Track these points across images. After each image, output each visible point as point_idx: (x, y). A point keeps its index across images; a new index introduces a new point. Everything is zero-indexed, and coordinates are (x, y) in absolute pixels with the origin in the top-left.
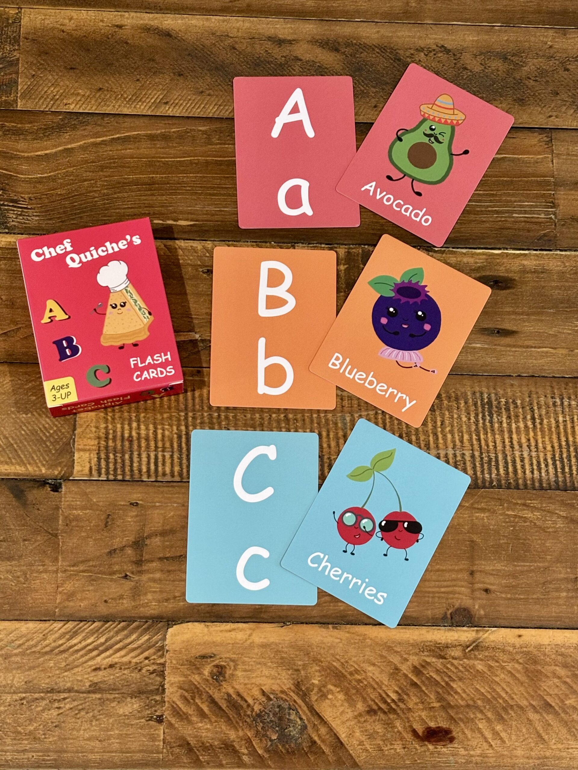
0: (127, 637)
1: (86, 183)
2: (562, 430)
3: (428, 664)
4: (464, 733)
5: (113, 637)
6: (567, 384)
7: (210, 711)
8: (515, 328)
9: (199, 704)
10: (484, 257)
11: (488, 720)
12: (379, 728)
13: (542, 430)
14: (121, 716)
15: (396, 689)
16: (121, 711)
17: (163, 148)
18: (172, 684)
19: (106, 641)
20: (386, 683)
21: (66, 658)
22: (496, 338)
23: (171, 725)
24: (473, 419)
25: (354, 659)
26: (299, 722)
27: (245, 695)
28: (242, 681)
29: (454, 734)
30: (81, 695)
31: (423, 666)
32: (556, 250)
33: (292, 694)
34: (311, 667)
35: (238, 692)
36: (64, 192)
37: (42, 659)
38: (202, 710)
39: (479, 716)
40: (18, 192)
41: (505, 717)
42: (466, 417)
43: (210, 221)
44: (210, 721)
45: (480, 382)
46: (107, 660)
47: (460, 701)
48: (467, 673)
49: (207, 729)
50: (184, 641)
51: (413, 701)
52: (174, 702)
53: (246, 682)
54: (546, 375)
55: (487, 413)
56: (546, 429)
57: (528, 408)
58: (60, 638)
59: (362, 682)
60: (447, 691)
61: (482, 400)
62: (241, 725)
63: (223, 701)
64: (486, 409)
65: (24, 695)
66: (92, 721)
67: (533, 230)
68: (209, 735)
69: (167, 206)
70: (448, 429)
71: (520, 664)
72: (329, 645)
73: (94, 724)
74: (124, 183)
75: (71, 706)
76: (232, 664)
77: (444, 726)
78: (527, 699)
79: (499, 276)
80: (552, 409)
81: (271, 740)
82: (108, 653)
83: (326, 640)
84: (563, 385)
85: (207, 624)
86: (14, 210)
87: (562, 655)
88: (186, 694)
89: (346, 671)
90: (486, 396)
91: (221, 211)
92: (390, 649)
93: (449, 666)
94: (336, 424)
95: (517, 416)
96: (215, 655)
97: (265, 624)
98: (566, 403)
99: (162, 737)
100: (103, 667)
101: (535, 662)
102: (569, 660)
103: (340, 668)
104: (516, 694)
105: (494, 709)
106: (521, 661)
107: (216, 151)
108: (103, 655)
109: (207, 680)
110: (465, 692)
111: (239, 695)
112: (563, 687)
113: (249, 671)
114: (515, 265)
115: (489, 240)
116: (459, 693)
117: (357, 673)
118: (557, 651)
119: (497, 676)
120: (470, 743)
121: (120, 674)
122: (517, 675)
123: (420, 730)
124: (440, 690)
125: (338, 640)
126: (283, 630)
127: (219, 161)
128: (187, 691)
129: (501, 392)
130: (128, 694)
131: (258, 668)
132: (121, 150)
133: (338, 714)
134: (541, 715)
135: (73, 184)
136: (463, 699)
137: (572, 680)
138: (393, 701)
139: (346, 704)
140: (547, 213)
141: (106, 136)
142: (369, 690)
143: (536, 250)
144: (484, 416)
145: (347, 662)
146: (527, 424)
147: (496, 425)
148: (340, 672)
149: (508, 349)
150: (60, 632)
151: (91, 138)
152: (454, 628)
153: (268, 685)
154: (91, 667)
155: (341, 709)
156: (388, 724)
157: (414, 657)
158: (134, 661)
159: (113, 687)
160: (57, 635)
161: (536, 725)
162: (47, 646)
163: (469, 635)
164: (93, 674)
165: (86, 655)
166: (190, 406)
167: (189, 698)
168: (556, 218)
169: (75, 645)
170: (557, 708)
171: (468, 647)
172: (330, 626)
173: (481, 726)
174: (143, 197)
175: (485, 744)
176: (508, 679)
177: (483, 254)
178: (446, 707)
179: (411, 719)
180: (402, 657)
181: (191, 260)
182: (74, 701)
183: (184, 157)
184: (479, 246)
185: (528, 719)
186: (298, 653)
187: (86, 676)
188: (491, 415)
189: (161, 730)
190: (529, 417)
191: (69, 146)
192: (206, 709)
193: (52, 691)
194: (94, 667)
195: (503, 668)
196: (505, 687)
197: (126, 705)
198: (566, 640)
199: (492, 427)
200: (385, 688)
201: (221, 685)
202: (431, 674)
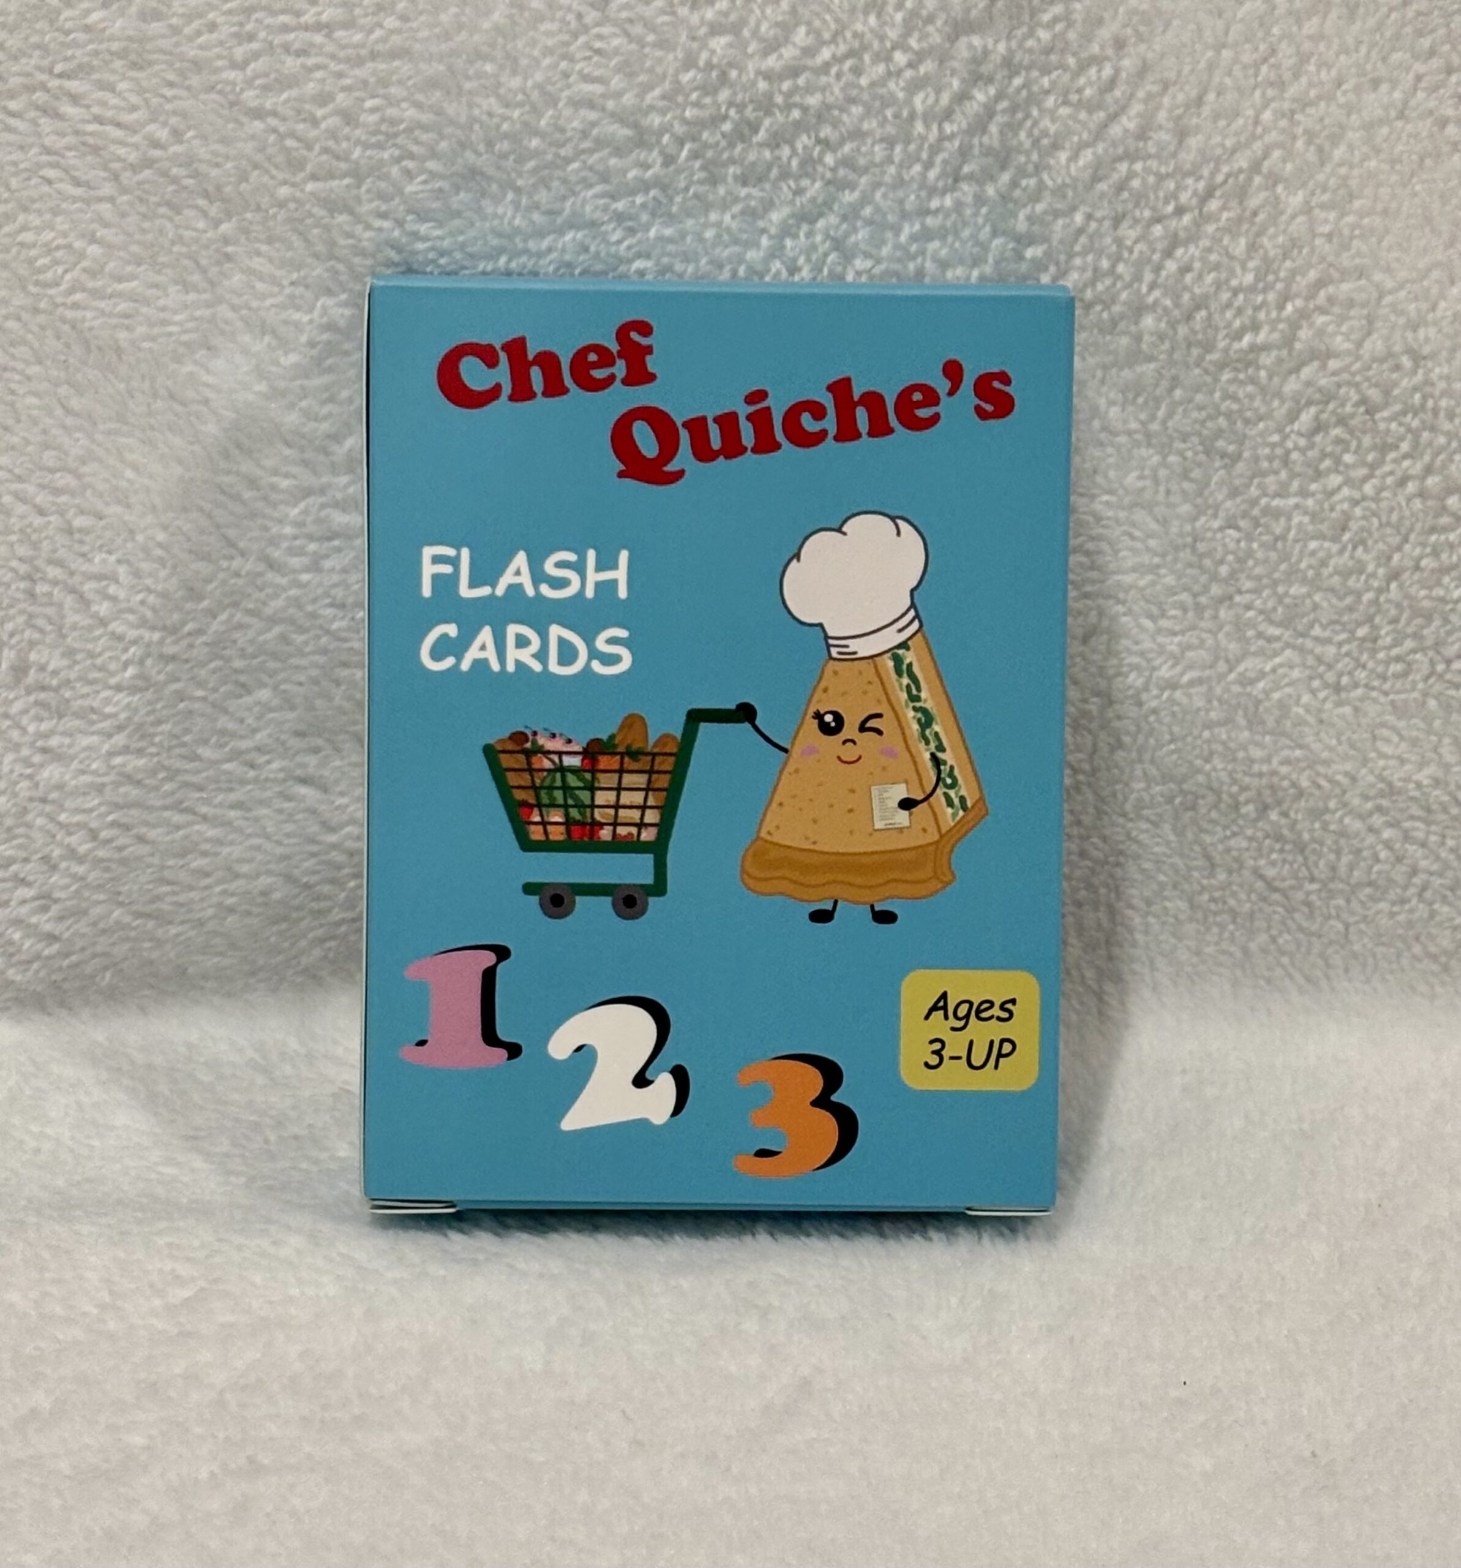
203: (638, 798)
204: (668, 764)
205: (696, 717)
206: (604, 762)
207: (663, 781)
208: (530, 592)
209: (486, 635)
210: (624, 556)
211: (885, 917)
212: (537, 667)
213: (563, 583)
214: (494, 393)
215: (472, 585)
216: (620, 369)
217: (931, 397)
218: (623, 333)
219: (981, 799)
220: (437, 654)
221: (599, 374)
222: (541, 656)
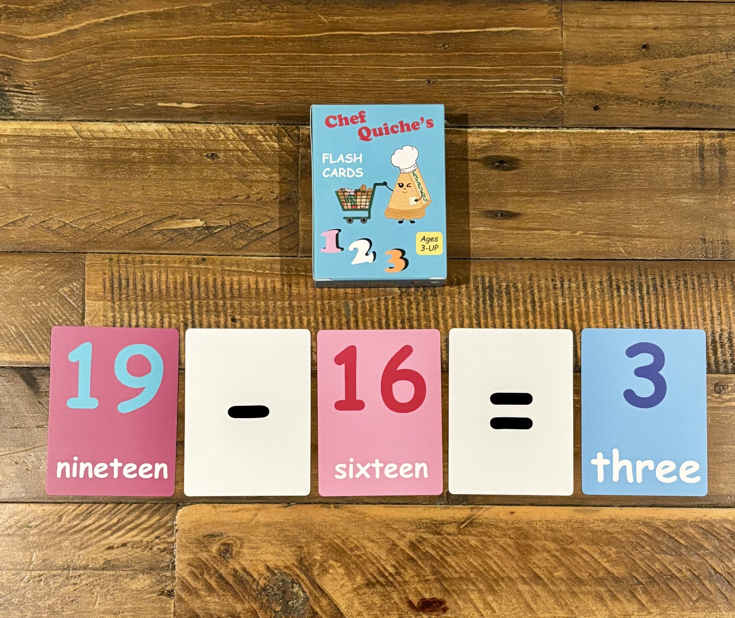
0: (138, 517)
1: (89, 66)
2: (561, 313)
3: (425, 539)
4: (456, 604)
5: (125, 517)
6: (568, 266)
7: (218, 586)
8: (518, 210)
9: (208, 579)
10: (490, 136)
11: (480, 591)
12: (377, 600)
13: (541, 313)
14: (134, 590)
15: (394, 563)
16: (134, 587)
17: (166, 27)
18: (182, 561)
19: (118, 522)
20: (384, 558)
21: (81, 538)
22: (499, 221)
23: (180, 599)
24: (473, 303)
25: (354, 536)
26: (302, 595)
27: (251, 571)
28: (248, 558)
29: (448, 604)
30: (96, 572)
31: (420, 542)
32: (563, 127)
33: (295, 569)
34: (314, 545)
35: (244, 568)
36: (68, 75)
37: (58, 539)
38: (210, 584)
39: (471, 587)
40: (23, 78)
41: (496, 588)
42: (467, 301)
43: (214, 103)
44: (218, 595)
45: (482, 265)
46: (120, 539)
47: (453, 574)
48: (461, 548)
49: (215, 602)
50: (193, 522)
51: (409, 574)
52: (183, 578)
53: (253, 558)
54: (549, 258)
55: (487, 298)
56: (545, 313)
57: (528, 291)
58: (73, 519)
59: (362, 558)
60: (442, 564)
61: (483, 284)
62: (247, 598)
63: (230, 577)
64: (487, 294)
65: (42, 572)
66: (106, 596)
67: (540, 108)
68: (218, 608)
69: (171, 88)
70: (449, 314)
71: (512, 538)
72: (331, 523)
73: (108, 598)
74: (127, 65)
75: (87, 582)
76: (238, 542)
77: (438, 597)
78: (517, 572)
79: (505, 156)
80: (552, 291)
81: (275, 612)
82: (120, 533)
83: (327, 519)
84: (565, 268)
85: (215, 505)
86: (19, 96)
87: (552, 530)
88: (195, 571)
89: (347, 547)
90: (487, 279)
91: (225, 92)
92: (388, 526)
93: (444, 541)
94: (339, 311)
95: (517, 300)
96: (222, 534)
97: (269, 505)
98: (566, 286)
99: (173, 611)
100: (116, 546)
101: (526, 537)
102: (558, 535)
103: (341, 545)
104: (507, 567)
105: (486, 580)
106: (512, 536)
107: (220, 29)
108: (116, 535)
109: (215, 557)
110: (458, 565)
111: (244, 570)
112: (552, 560)
113: (256, 548)
114: (520, 145)
115: (495, 119)
116: (453, 567)
117: (357, 549)
118: (547, 527)
119: (489, 550)
120: (461, 613)
121: (133, 552)
122: (509, 549)
123: (416, 601)
124: (435, 564)
125: (340, 519)
126: (288, 509)
127: (223, 39)
128: (195, 567)
129: (502, 276)
130: (140, 571)
131: (264, 546)
132: (124, 30)
133: (339, 586)
134: (530, 586)
135: (77, 67)
136: (456, 572)
137: (561, 554)
138: (390, 574)
139: (346, 578)
140: (555, 89)
141: (109, 16)
142: (369, 565)
143: (543, 128)
144: (484, 300)
145: (347, 539)
146: (526, 307)
147: (497, 310)
148: (341, 548)
149: (511, 231)
150: (75, 513)
151: (95, 18)
152: (450, 506)
153: (273, 561)
154: (104, 545)
155: (342, 582)
156: (385, 596)
157: (411, 534)
158: (146, 540)
159: (125, 564)
160: (71, 517)
161: (525, 596)
162: (62, 526)
163: (463, 513)
164: (107, 552)
165: (99, 534)
166: (196, 294)
167: (198, 574)
168: (563, 93)
169: (89, 525)
170: (546, 580)
171: (463, 523)
172: (332, 506)
173: (473, 597)
174: (146, 79)
175: (476, 613)
176: (501, 553)
177: (489, 133)
178: (440, 579)
179: (407, 591)
180: (399, 533)
181: (195, 144)
182: (89, 577)
183: (188, 36)
184: (485, 125)
185: (518, 590)
186: (301, 531)
187: (100, 555)
188: (491, 299)
189: (171, 604)
190: (529, 300)
191: (72, 28)
192: (214, 584)
193: (68, 568)
194: (108, 546)
195: (495, 543)
196: (497, 561)
197: (139, 581)
198: (556, 516)
199: (492, 310)
200: (383, 563)
201: (227, 562)
202: (427, 549)
203: (365, 200)
204: (370, 194)
205: (375, 185)
206: (358, 193)
207: (370, 197)
208: (343, 162)
209: (335, 170)
210: (361, 155)
211: (412, 222)
212: (345, 176)
213: (350, 160)
214: (336, 125)
215: (333, 160)
216: (359, 120)
217: (418, 124)
218: (360, 113)
219: (430, 200)
220: (326, 174)
221: (356, 121)
222: (346, 174)
